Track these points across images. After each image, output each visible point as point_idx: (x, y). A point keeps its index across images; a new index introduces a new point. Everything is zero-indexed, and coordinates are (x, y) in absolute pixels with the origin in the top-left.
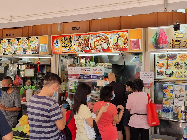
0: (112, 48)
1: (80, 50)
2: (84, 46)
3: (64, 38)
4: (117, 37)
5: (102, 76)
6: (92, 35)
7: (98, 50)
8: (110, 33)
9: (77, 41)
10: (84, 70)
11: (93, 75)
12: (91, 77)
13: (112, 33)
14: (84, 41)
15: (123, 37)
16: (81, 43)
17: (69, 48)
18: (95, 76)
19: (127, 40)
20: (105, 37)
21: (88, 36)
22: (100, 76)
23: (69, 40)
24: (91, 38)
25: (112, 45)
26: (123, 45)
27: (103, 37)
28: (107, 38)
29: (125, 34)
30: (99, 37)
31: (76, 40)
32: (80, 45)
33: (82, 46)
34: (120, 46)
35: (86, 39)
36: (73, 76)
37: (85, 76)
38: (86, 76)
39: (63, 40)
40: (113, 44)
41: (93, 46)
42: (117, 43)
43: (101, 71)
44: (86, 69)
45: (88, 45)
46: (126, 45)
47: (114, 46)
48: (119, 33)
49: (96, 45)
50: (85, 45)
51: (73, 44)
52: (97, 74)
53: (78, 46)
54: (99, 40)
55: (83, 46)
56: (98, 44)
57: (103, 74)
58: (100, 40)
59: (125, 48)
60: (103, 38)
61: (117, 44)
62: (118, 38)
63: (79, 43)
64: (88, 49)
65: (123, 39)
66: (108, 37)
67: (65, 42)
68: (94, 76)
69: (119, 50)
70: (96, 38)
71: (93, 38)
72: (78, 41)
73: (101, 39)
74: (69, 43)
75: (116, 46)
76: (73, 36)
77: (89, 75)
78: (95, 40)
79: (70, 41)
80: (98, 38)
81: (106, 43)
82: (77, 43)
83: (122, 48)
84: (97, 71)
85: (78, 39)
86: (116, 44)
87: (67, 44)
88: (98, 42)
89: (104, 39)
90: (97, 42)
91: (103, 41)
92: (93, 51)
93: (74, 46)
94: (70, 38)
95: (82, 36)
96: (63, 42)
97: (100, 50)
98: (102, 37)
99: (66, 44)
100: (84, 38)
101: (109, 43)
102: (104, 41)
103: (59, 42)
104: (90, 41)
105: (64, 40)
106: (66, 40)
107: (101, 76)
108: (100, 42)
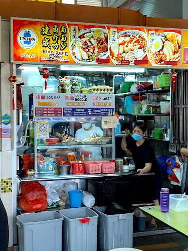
0: (153, 59)
1: (86, 57)
2: (97, 50)
3: (47, 27)
4: (163, 40)
5: (112, 110)
6: (116, 30)
7: (125, 60)
8: (150, 32)
9: (80, 37)
10: (72, 98)
11: (92, 109)
12: (90, 112)
13: (154, 32)
14: (96, 40)
15: (172, 41)
16: (89, 44)
17: (59, 50)
18: (97, 111)
19: (179, 48)
20: (140, 36)
21: (106, 31)
22: (107, 110)
23: (60, 34)
24: (112, 36)
25: (152, 54)
26: (172, 54)
27: (137, 37)
28: (144, 39)
29: (176, 36)
30: (129, 36)
31: (78, 35)
32: (86, 47)
33: (92, 51)
34: (166, 56)
35: (103, 37)
36: (48, 111)
37: (77, 110)
38: (79, 110)
39: (44, 33)
40: (154, 52)
41: (116, 53)
42: (162, 50)
43: (110, 101)
44: (77, 98)
45: (105, 49)
46: (177, 55)
47: (157, 55)
48: (166, 33)
49: (121, 51)
50: (100, 48)
51: (70, 44)
52: (100, 106)
53: (81, 50)
54: (128, 42)
55: (94, 50)
56: (126, 49)
57: (114, 106)
58: (131, 41)
59: (173, 60)
60: (135, 40)
61: (161, 53)
62: (164, 42)
63: (86, 43)
64: (105, 57)
65: (172, 45)
66: (146, 37)
67: (50, 38)
68: (95, 111)
69: (165, 64)
70: (124, 38)
71: (116, 37)
72: (84, 40)
73: (133, 41)
74: (59, 42)
75: (159, 56)
76: (72, 27)
77: (86, 110)
78: (121, 40)
79: (63, 38)
80: (128, 39)
81: (141, 49)
82: (79, 43)
83: (170, 60)
84: (101, 101)
85: (83, 35)
86: (159, 52)
87: (55, 42)
88: (127, 46)
89: (138, 41)
90: (125, 45)
91: (136, 44)
92: (115, 62)
93: (73, 49)
94: (63, 29)
95: (92, 29)
96: (45, 36)
97: (129, 62)
98: (134, 37)
99: (52, 42)
100: (96, 35)
101: (147, 50)
102: (139, 46)
103: (33, 35)
104: (110, 41)
105: (47, 31)
106: (52, 33)
107: (109, 110)
108: (130, 46)
